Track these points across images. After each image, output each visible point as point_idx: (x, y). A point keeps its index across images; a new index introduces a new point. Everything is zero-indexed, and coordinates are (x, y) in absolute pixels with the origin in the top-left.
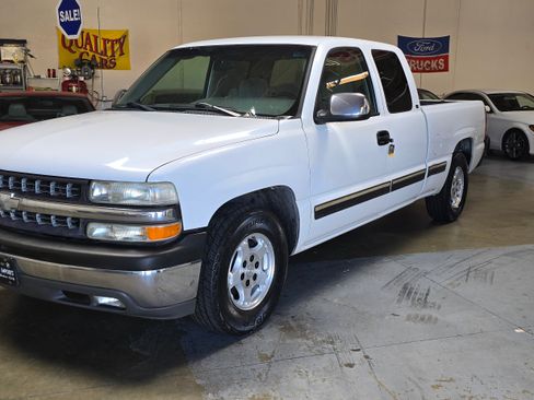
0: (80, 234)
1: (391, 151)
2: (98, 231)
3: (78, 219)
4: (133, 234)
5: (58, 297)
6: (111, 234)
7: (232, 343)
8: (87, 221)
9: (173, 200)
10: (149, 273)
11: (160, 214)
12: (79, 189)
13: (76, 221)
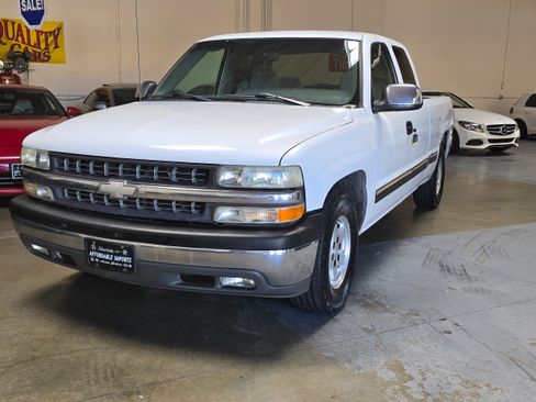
0: (205, 218)
1: (415, 139)
2: (224, 215)
3: (203, 204)
4: (262, 216)
5: (175, 282)
6: (237, 218)
7: (328, 321)
8: (215, 206)
9: (299, 183)
10: (280, 252)
11: (285, 197)
12: (205, 174)
13: (201, 206)
